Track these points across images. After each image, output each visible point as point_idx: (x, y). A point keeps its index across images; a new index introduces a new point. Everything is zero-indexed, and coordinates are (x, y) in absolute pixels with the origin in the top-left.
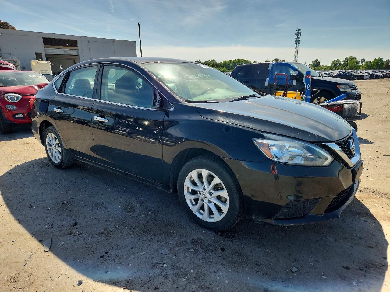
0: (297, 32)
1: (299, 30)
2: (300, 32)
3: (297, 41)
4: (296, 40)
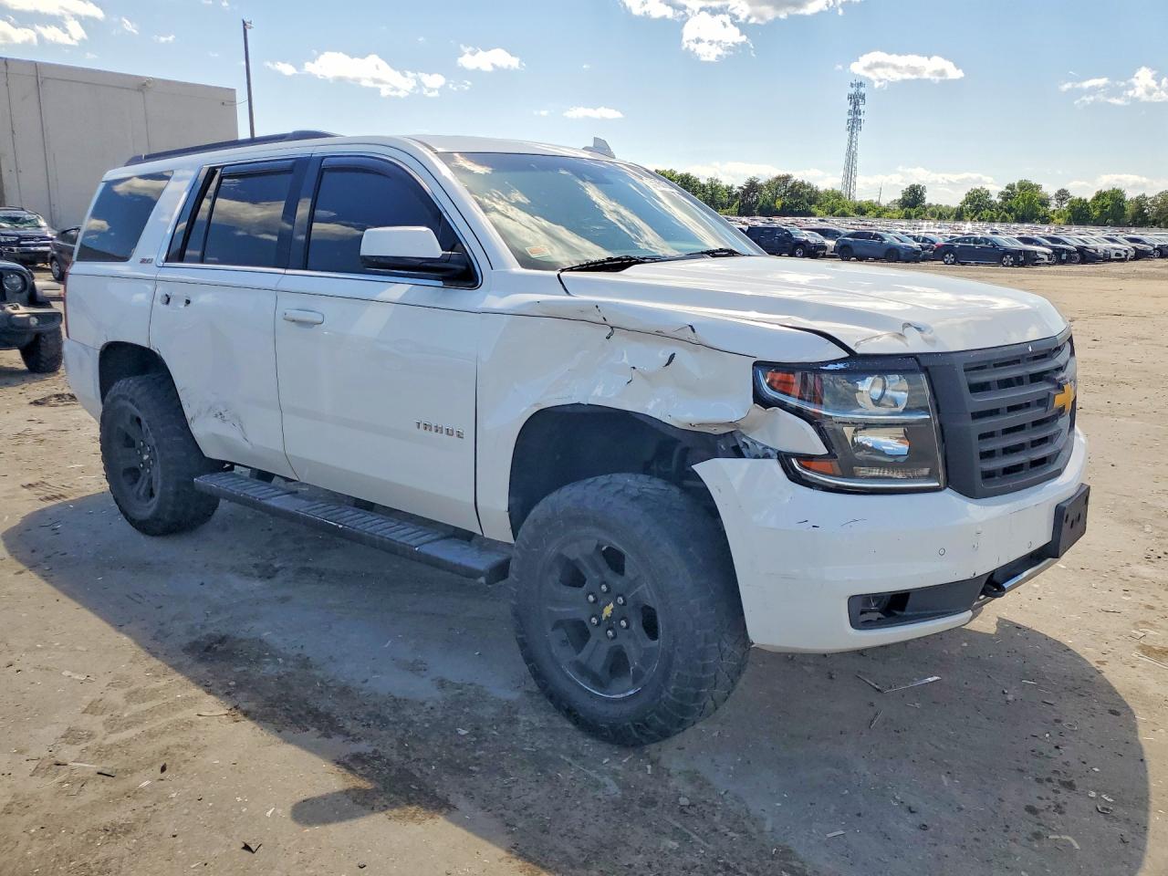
0: (853, 91)
1: (860, 84)
3: (854, 124)
4: (850, 117)
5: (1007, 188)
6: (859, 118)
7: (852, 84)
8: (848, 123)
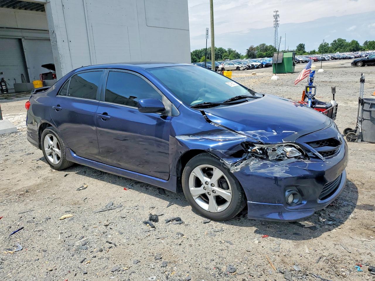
0: (275, 14)
1: (277, 11)
2: (278, 13)
3: (277, 25)
4: (275, 23)
5: (333, 42)
6: (278, 23)
7: (274, 11)
8: (274, 25)
